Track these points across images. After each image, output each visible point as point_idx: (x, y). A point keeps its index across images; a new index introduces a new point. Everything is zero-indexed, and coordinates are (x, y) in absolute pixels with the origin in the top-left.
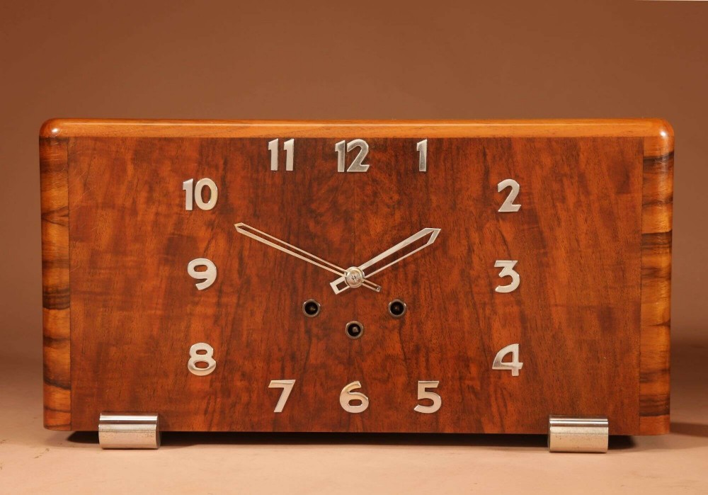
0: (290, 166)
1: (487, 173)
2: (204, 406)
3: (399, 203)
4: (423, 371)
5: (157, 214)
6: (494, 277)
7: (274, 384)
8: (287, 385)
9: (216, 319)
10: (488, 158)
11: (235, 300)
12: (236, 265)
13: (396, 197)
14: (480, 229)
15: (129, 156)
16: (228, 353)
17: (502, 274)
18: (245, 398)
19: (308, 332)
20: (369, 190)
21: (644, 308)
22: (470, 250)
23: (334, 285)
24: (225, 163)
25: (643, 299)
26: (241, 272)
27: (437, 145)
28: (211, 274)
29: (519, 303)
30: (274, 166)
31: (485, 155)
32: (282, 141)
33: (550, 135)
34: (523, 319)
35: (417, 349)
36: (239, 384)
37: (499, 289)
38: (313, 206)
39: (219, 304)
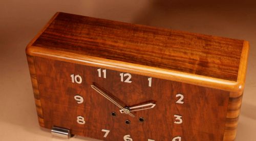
0: (105, 77)
1: (172, 91)
2: (83, 131)
3: (142, 93)
4: (150, 137)
5: (63, 81)
6: (174, 119)
7: (103, 130)
8: (107, 132)
9: (85, 111)
10: (173, 87)
11: (90, 107)
12: (89, 99)
13: (141, 91)
14: (170, 105)
15: (53, 64)
16: (89, 120)
17: (176, 119)
18: (95, 131)
19: (113, 120)
20: (132, 88)
21: (224, 137)
22: (166, 110)
23: (121, 111)
24: (84, 72)
25: (225, 135)
26: (91, 101)
27: (155, 80)
28: (82, 100)
29: (182, 127)
30: (100, 76)
31: (172, 86)
32: (102, 69)
33: (196, 84)
34: (183, 131)
35: (148, 131)
36: (93, 128)
37: (175, 122)
38: (114, 88)
39: (85, 108)
